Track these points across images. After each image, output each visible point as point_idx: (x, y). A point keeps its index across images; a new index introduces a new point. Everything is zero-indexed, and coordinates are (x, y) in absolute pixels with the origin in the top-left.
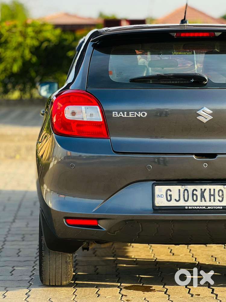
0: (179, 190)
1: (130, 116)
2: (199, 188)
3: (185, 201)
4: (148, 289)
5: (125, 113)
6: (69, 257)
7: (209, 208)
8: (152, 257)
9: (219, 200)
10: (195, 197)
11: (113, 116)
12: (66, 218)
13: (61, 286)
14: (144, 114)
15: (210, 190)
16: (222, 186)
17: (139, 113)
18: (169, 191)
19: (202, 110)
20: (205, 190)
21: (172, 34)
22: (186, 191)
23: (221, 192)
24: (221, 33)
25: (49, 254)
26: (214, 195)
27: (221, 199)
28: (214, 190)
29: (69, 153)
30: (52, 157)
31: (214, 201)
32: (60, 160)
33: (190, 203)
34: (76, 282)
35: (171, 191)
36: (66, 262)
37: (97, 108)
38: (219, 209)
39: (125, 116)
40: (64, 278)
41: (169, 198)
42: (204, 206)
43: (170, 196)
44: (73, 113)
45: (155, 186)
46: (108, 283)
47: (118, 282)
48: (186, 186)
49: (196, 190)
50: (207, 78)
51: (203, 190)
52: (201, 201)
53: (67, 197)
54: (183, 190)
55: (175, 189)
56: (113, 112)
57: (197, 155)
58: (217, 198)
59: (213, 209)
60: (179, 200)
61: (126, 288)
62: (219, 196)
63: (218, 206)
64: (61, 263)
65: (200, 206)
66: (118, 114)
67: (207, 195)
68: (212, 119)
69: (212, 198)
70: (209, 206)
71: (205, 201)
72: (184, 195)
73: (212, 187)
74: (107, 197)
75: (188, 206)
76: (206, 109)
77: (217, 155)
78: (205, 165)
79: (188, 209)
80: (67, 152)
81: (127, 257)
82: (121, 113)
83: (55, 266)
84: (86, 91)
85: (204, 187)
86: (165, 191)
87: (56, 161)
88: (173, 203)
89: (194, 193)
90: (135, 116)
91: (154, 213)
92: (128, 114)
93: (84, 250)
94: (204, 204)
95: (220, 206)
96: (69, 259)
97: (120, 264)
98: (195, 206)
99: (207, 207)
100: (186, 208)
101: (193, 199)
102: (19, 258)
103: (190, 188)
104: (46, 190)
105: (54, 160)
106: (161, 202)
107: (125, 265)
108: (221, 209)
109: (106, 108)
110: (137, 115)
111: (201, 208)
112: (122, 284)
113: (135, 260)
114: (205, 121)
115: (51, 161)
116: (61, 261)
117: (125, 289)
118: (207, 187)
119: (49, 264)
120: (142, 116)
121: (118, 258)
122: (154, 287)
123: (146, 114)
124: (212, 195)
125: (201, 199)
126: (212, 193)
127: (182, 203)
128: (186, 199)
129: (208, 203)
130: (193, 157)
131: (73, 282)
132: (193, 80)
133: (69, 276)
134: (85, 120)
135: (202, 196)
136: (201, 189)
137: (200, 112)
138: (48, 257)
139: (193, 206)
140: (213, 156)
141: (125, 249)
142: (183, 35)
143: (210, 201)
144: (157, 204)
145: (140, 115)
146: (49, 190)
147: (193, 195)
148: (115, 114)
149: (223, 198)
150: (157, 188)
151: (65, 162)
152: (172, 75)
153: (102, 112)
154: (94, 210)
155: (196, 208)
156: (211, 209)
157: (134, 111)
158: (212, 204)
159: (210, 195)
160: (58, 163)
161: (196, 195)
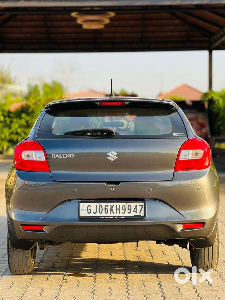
0: (96, 206)
1: (63, 157)
2: (109, 204)
3: (100, 213)
4: (83, 276)
5: (60, 155)
6: (28, 253)
7: (115, 217)
8: (96, 257)
9: (122, 213)
10: (106, 210)
11: (52, 157)
12: (22, 225)
13: (24, 274)
14: (72, 156)
15: (117, 206)
16: (125, 203)
17: (69, 155)
18: (89, 207)
19: (110, 152)
20: (113, 206)
21: (96, 103)
22: (101, 207)
23: (124, 207)
24: (129, 103)
25: (14, 252)
26: (119, 209)
27: (123, 212)
28: (119, 206)
29: (26, 182)
30: (15, 185)
31: (119, 213)
32: (19, 187)
33: (103, 215)
34: (36, 272)
35: (90, 206)
36: (26, 257)
37: (42, 152)
38: (122, 218)
39: (60, 157)
40: (25, 268)
41: (89, 211)
42: (112, 217)
43: (90, 210)
44: (28, 156)
45: (80, 203)
46: (57, 273)
47: (65, 272)
48: (101, 203)
49: (107, 206)
50: (114, 132)
51: (112, 206)
52: (111, 213)
53: (26, 211)
54: (99, 206)
55: (93, 205)
56: (52, 155)
57: (107, 182)
58: (121, 211)
59: (118, 218)
60: (96, 212)
61: (69, 275)
62: (123, 210)
63: (121, 216)
64: (22, 257)
65: (109, 217)
66: (55, 156)
67: (114, 209)
68: (117, 159)
69: (118, 211)
70: (116, 217)
71: (113, 213)
72: (99, 209)
73: (118, 204)
74: (49, 211)
75: (102, 217)
76: (112, 152)
77: (120, 183)
78: (113, 189)
79: (102, 219)
80: (25, 182)
81: (79, 257)
82: (57, 155)
83: (18, 260)
84: (36, 141)
85: (112, 204)
86: (87, 207)
87: (17, 188)
88: (92, 215)
89: (106, 208)
90: (66, 157)
91: (79, 221)
92: (62, 156)
93: (41, 250)
94: (112, 215)
95: (123, 216)
96: (28, 255)
97: (71, 261)
98: (106, 217)
99: (114, 217)
100: (101, 217)
101: (105, 212)
102: (4, 258)
103: (104, 204)
104: (11, 207)
105: (16, 187)
106: (84, 213)
107: (75, 262)
108: (123, 218)
109: (48, 152)
110: (68, 156)
111: (110, 217)
112: (67, 273)
113: (83, 259)
114: (112, 160)
115: (14, 188)
116: (22, 256)
117: (67, 276)
118: (115, 204)
119: (14, 258)
120: (71, 157)
121: (72, 258)
122: (88, 274)
123: (73, 155)
124: (118, 209)
125: (111, 212)
126: (118, 208)
127: (98, 214)
128: (101, 212)
129: (115, 215)
130: (104, 184)
131: (34, 272)
132: (105, 133)
133: (29, 267)
134: (35, 160)
135: (112, 210)
136: (111, 205)
137: (109, 154)
138: (13, 253)
139: (105, 217)
140: (118, 183)
141: (81, 253)
142: (103, 104)
143: (117, 213)
144: (81, 215)
145: (69, 156)
146: (13, 207)
147: (105, 209)
148: (53, 156)
149: (125, 211)
150: (81, 204)
151: (22, 188)
152: (91, 129)
153: (45, 155)
154: (40, 219)
155: (107, 217)
156: (117, 218)
157: (66, 154)
158: (118, 215)
159: (117, 209)
160: (18, 189)
161: (107, 209)
